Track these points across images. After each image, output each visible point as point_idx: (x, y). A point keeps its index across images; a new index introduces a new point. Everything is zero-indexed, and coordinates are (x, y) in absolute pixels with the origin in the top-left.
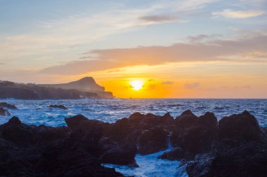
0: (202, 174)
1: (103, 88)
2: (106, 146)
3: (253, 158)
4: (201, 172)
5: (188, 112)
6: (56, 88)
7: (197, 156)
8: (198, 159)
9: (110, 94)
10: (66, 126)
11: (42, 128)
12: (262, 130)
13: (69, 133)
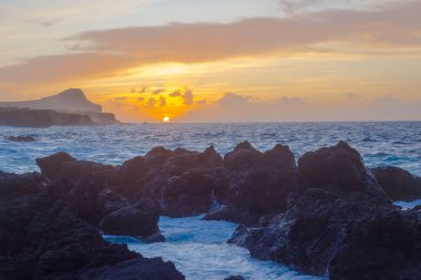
0: (274, 248)
1: (99, 107)
3: (359, 220)
4: (271, 246)
5: (246, 145)
7: (262, 219)
8: (265, 224)
10: (39, 171)
12: (370, 173)
13: (45, 184)
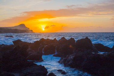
0: (70, 63)
1: (29, 28)
2: (30, 52)
3: (90, 56)
5: (63, 38)
6: (9, 28)
7: (67, 56)
9: (32, 31)
10: (13, 44)
11: (3, 46)
12: (93, 45)
13: (14, 47)
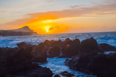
0: (75, 64)
1: (33, 30)
2: (34, 55)
3: (95, 57)
4: (74, 63)
5: (68, 39)
8: (73, 58)
9: (36, 33)
10: (17, 47)
11: (7, 49)
12: (99, 45)
13: (18, 50)
